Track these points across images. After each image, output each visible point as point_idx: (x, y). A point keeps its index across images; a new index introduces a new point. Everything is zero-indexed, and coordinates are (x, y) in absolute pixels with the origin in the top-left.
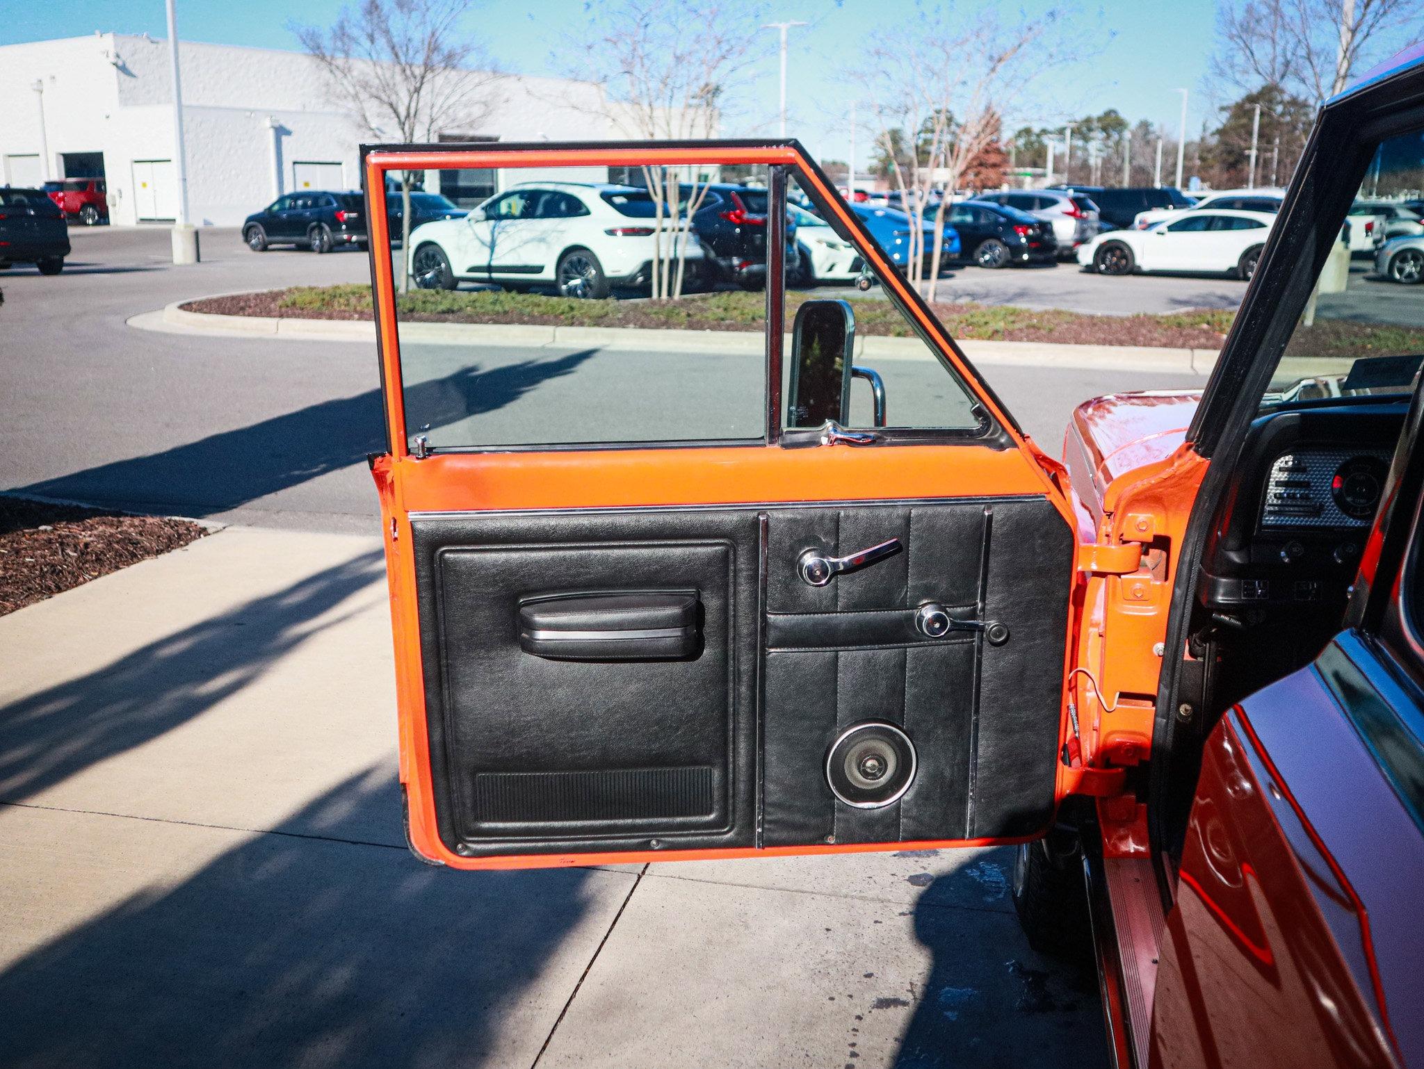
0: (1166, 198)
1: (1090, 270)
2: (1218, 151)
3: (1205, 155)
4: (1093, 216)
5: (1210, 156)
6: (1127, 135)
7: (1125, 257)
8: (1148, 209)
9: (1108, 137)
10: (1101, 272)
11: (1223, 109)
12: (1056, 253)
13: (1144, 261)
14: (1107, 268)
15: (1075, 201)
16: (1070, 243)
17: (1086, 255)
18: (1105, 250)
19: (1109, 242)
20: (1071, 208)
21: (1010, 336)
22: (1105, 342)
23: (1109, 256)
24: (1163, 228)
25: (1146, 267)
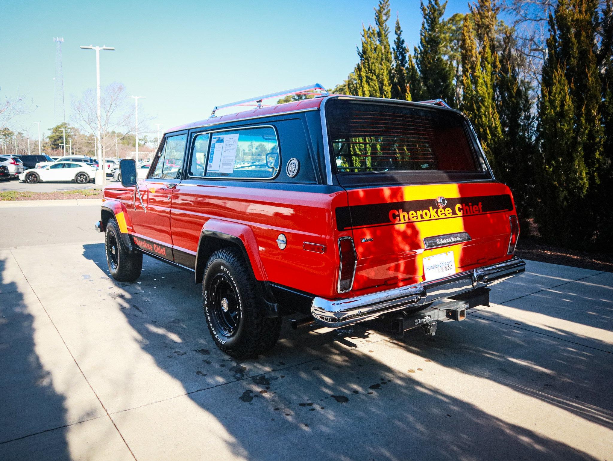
0: (43, 159)
1: (24, 182)
2: (49, 144)
3: (45, 145)
4: (21, 164)
5: (46, 146)
6: (14, 137)
7: (36, 177)
8: (39, 162)
9: (6, 138)
10: (28, 183)
11: (49, 129)
12: (9, 177)
13: (43, 178)
14: (30, 181)
15: (14, 159)
16: (14, 173)
17: (22, 177)
18: (28, 175)
19: (29, 172)
20: (13, 162)
21: (17, 199)
22: (49, 199)
23: (30, 177)
24: (48, 167)
25: (44, 180)
